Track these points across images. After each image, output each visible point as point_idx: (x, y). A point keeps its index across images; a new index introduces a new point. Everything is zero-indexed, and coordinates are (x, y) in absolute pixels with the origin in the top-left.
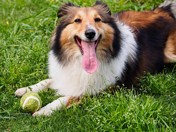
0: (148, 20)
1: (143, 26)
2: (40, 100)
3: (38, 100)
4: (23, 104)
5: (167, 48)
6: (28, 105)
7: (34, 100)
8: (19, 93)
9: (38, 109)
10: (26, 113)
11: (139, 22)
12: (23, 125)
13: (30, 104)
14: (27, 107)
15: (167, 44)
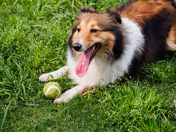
0: (153, 12)
1: (148, 17)
2: (60, 89)
3: (58, 89)
4: (46, 92)
5: (169, 38)
6: (50, 93)
7: (55, 89)
8: (42, 79)
9: (58, 96)
10: (48, 99)
11: (144, 15)
12: (46, 112)
13: (52, 93)
14: (49, 96)
15: (170, 34)
